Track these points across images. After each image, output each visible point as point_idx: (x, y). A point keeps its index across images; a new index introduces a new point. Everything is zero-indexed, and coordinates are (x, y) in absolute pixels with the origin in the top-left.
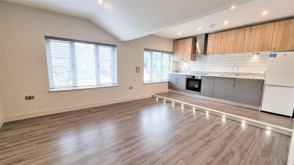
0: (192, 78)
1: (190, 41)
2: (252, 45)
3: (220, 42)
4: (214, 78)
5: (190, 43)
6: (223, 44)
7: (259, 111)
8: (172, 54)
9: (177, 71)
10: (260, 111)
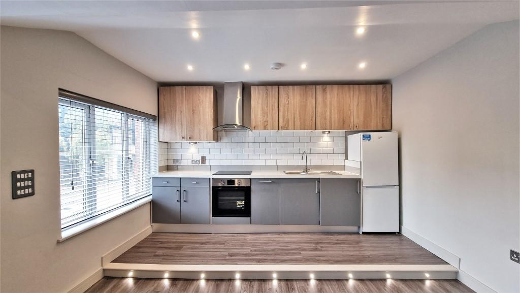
0: (226, 185)
1: (208, 95)
2: (328, 118)
3: (276, 105)
4: (278, 180)
5: (208, 99)
6: (281, 109)
7: (359, 234)
8: (154, 120)
9: (168, 168)
10: (361, 233)
